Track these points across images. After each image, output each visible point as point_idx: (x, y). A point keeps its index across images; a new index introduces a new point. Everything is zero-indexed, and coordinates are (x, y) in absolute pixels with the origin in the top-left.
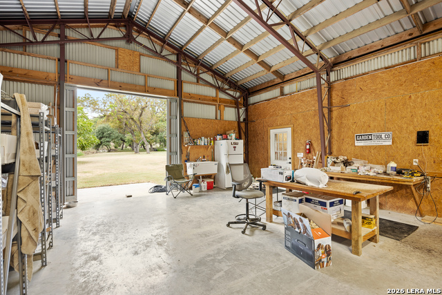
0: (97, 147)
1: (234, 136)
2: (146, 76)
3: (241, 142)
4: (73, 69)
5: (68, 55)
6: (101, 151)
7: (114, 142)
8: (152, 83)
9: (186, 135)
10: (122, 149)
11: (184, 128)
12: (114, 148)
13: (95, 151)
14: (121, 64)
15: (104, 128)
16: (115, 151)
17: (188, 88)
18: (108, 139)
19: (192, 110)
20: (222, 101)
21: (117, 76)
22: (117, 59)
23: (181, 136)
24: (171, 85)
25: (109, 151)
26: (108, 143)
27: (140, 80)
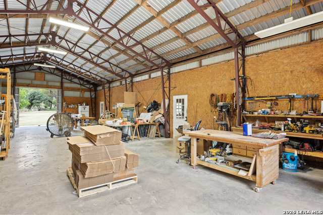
0: (29, 107)
1: (84, 104)
2: (48, 81)
3: (88, 107)
4: (18, 81)
5: (16, 77)
6: (33, 110)
7: (44, 103)
8: (50, 84)
9: (64, 103)
10: (51, 108)
11: (63, 101)
12: (44, 108)
13: (27, 110)
14: (37, 78)
15: (35, 93)
16: (44, 110)
17: (66, 85)
18: (38, 101)
19: (68, 94)
20: (82, 89)
21: (35, 82)
22: (35, 76)
23: (62, 104)
24: (59, 84)
25: (39, 110)
26: (38, 104)
27: (45, 83)
